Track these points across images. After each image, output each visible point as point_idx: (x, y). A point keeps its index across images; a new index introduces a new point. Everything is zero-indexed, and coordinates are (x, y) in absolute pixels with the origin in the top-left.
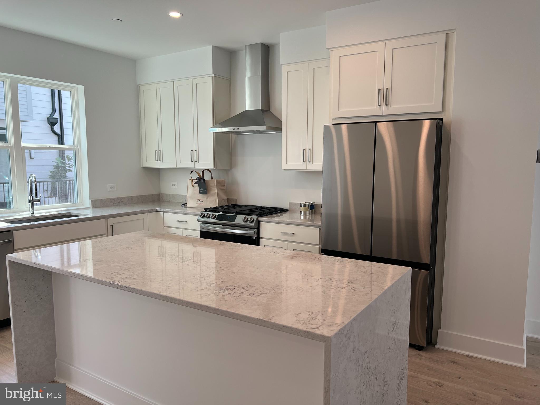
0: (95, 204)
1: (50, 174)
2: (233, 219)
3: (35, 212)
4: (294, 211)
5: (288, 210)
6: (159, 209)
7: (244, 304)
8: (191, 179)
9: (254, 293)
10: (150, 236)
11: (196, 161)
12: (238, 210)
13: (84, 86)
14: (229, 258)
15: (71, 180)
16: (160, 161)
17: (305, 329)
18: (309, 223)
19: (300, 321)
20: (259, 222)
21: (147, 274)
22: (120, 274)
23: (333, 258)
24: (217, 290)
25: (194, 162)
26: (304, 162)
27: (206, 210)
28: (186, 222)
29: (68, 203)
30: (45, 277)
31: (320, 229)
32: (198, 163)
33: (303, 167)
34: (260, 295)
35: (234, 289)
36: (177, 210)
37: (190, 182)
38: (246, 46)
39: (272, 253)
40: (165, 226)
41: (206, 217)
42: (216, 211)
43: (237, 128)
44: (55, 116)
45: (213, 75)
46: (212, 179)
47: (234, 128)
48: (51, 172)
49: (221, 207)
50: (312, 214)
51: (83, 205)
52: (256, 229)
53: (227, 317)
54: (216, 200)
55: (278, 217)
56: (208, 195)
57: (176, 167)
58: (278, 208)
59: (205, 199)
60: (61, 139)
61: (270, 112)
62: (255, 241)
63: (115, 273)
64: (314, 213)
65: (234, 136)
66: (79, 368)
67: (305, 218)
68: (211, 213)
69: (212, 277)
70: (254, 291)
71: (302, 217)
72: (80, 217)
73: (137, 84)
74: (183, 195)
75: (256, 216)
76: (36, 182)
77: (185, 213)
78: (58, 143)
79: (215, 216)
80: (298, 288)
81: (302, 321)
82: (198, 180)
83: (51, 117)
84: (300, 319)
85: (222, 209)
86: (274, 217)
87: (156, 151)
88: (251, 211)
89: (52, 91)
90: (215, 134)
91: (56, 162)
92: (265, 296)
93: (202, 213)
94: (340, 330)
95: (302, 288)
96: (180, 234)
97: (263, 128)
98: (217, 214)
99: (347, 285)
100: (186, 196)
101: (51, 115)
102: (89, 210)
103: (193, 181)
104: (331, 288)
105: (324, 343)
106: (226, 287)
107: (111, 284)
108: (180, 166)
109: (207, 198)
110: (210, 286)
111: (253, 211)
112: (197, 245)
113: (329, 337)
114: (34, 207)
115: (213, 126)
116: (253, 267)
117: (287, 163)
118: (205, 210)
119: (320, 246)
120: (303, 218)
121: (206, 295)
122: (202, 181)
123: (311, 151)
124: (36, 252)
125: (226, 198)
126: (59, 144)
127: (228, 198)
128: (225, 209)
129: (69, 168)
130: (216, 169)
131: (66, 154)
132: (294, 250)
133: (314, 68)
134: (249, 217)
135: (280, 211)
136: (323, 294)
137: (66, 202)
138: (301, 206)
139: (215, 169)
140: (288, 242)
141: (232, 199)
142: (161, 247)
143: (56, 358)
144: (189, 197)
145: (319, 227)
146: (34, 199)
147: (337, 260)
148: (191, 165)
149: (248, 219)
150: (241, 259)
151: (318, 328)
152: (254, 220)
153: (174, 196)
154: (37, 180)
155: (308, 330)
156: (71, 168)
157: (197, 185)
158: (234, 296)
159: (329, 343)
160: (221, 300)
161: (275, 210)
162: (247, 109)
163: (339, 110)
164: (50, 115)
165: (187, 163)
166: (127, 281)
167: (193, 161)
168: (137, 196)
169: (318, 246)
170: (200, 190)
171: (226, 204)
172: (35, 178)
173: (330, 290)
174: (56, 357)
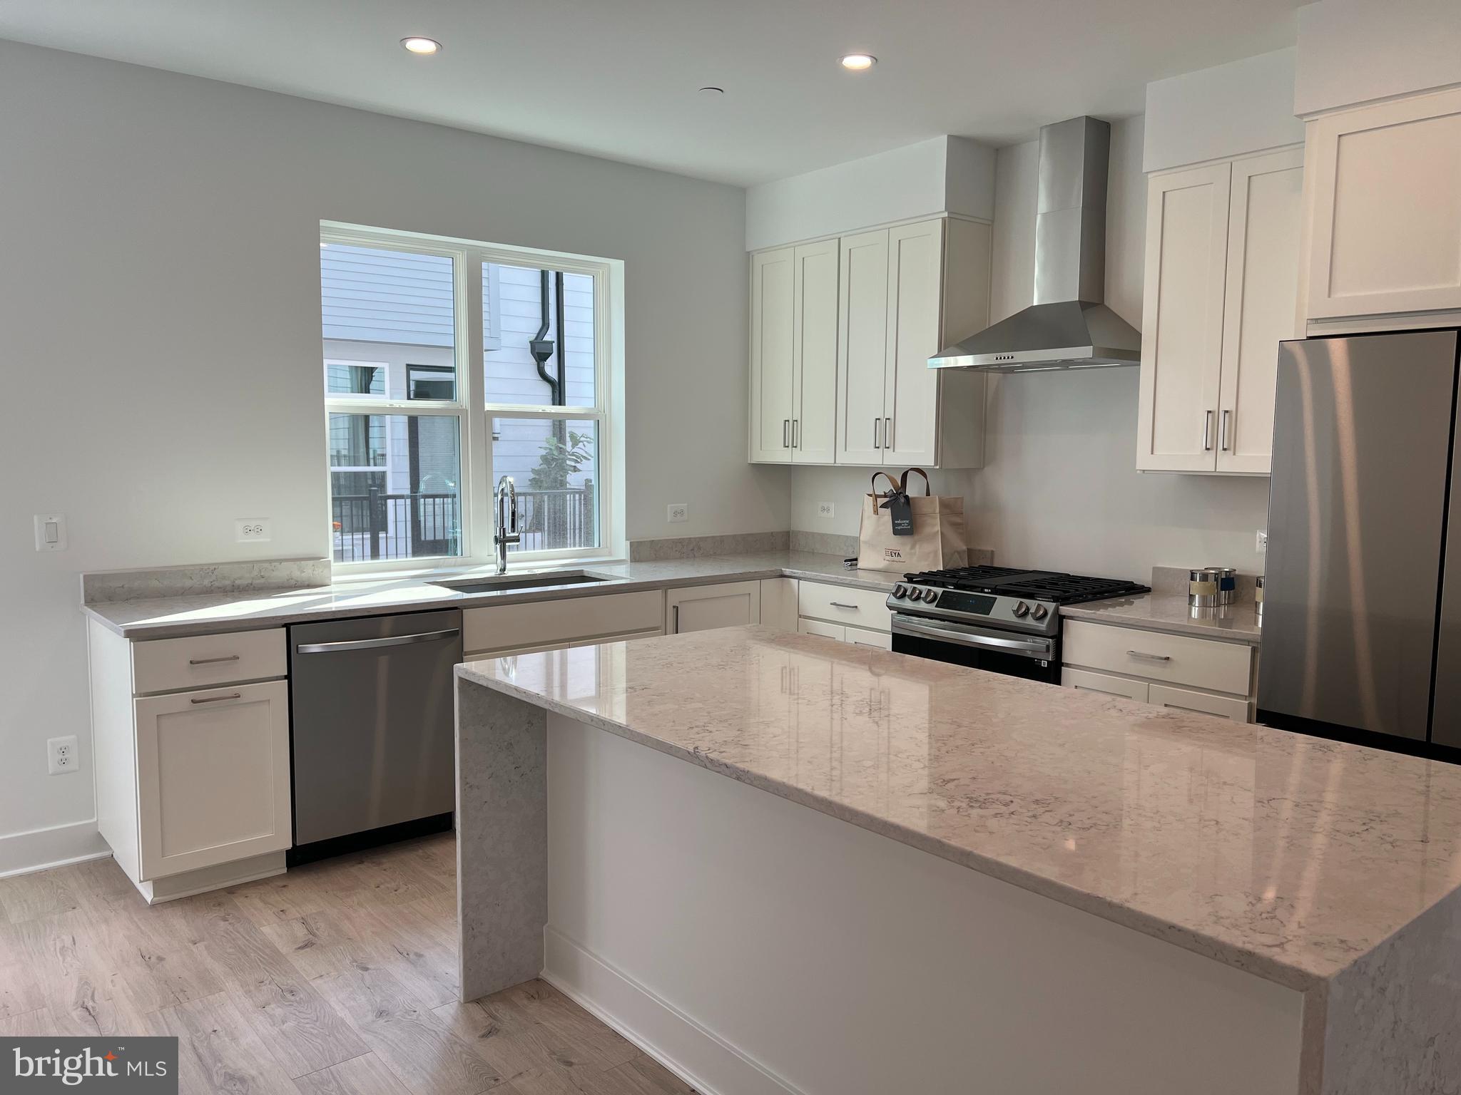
0: (641, 551)
1: (532, 476)
2: (987, 606)
3: (508, 566)
4: (1166, 593)
5: (1150, 588)
6: (787, 571)
7: (1044, 849)
8: (874, 495)
9: (1070, 819)
10: (773, 640)
11: (888, 448)
12: (1000, 581)
13: (622, 262)
14: (988, 714)
15: (577, 493)
16: (796, 447)
17: (1239, 945)
18: (1215, 629)
19: (1222, 918)
20: (1060, 619)
21: (775, 737)
22: (711, 732)
23: (1310, 742)
24: (962, 799)
25: (881, 449)
26: (1207, 449)
27: (910, 578)
28: (856, 607)
29: (568, 549)
30: (532, 724)
31: (1254, 650)
32: (894, 451)
33: (1205, 464)
34: (1089, 829)
35: (1012, 802)
36: (833, 576)
37: (869, 501)
38: (1041, 128)
39: (1113, 712)
40: (800, 616)
41: (910, 597)
42: (935, 582)
43: (1006, 354)
44: (547, 338)
45: (946, 215)
46: (928, 494)
47: (998, 355)
48: (533, 471)
49: (949, 571)
50: (1225, 604)
51: (610, 555)
52: (1051, 637)
53: (996, 877)
54: (936, 552)
55: (1117, 608)
56: (916, 537)
57: (835, 463)
58: (1118, 583)
59: (908, 548)
60: (558, 392)
61: (1106, 306)
62: (1052, 673)
63: (697, 727)
64: (1232, 602)
65: (994, 377)
66: (596, 956)
67: (1203, 615)
68: (924, 588)
69: (946, 762)
70: (1070, 815)
71: (1195, 612)
72: (602, 583)
73: (747, 250)
74: (847, 537)
75: (1054, 602)
76: (513, 494)
77: (853, 583)
78: (551, 402)
79: (935, 596)
80: (1205, 821)
81: (1228, 918)
82: (891, 497)
83: (539, 340)
84: (1222, 914)
85: (954, 577)
86: (1106, 607)
87: (786, 421)
88: (1038, 587)
89: (544, 275)
90: (945, 375)
91: (546, 448)
92: (1104, 833)
93: (900, 586)
94: (1356, 962)
95: (1217, 823)
96: (840, 638)
97: (1085, 352)
98: (939, 590)
99: (1365, 828)
100: (857, 539)
101: (539, 334)
102: (624, 566)
103: (878, 499)
104: (1313, 829)
105: (1303, 996)
106: (988, 794)
107: (689, 753)
108: (844, 459)
109: (913, 547)
110: (941, 786)
111: (1045, 588)
112: (883, 672)
113: (1319, 979)
114: (507, 553)
115: (938, 352)
116: (1060, 745)
117: (1152, 453)
118: (906, 579)
119: (1254, 701)
120: (1198, 615)
121: (933, 811)
122: (903, 500)
123: (1230, 417)
124: (505, 661)
125: (964, 548)
126: (554, 404)
127: (969, 547)
128: (960, 578)
129: (573, 464)
130: (941, 468)
131: (568, 430)
132: (1166, 705)
133: (1250, 177)
134: (1032, 604)
135: (1126, 590)
136: (1287, 845)
137: (564, 545)
138: (1193, 578)
139: (938, 467)
140: (1151, 681)
141: (980, 550)
142: (788, 670)
143: (547, 925)
144: (865, 542)
145: (1250, 644)
146: (507, 535)
147: (1324, 747)
148: (874, 458)
149: (1028, 609)
150: (1022, 721)
151: (1281, 945)
152: (1046, 613)
153: (824, 538)
154: (516, 490)
155: (1249, 947)
156: (579, 462)
157: (888, 511)
158: (1011, 821)
159: (1321, 996)
160: (977, 828)
161: (1111, 586)
162: (1035, 303)
163: (1329, 296)
164: (536, 335)
165: (863, 454)
166: (727, 750)
167: (878, 448)
168: (734, 536)
169: (1246, 700)
170: (894, 525)
171: (965, 564)
172: (512, 486)
173: (1308, 838)
174: (547, 922)
